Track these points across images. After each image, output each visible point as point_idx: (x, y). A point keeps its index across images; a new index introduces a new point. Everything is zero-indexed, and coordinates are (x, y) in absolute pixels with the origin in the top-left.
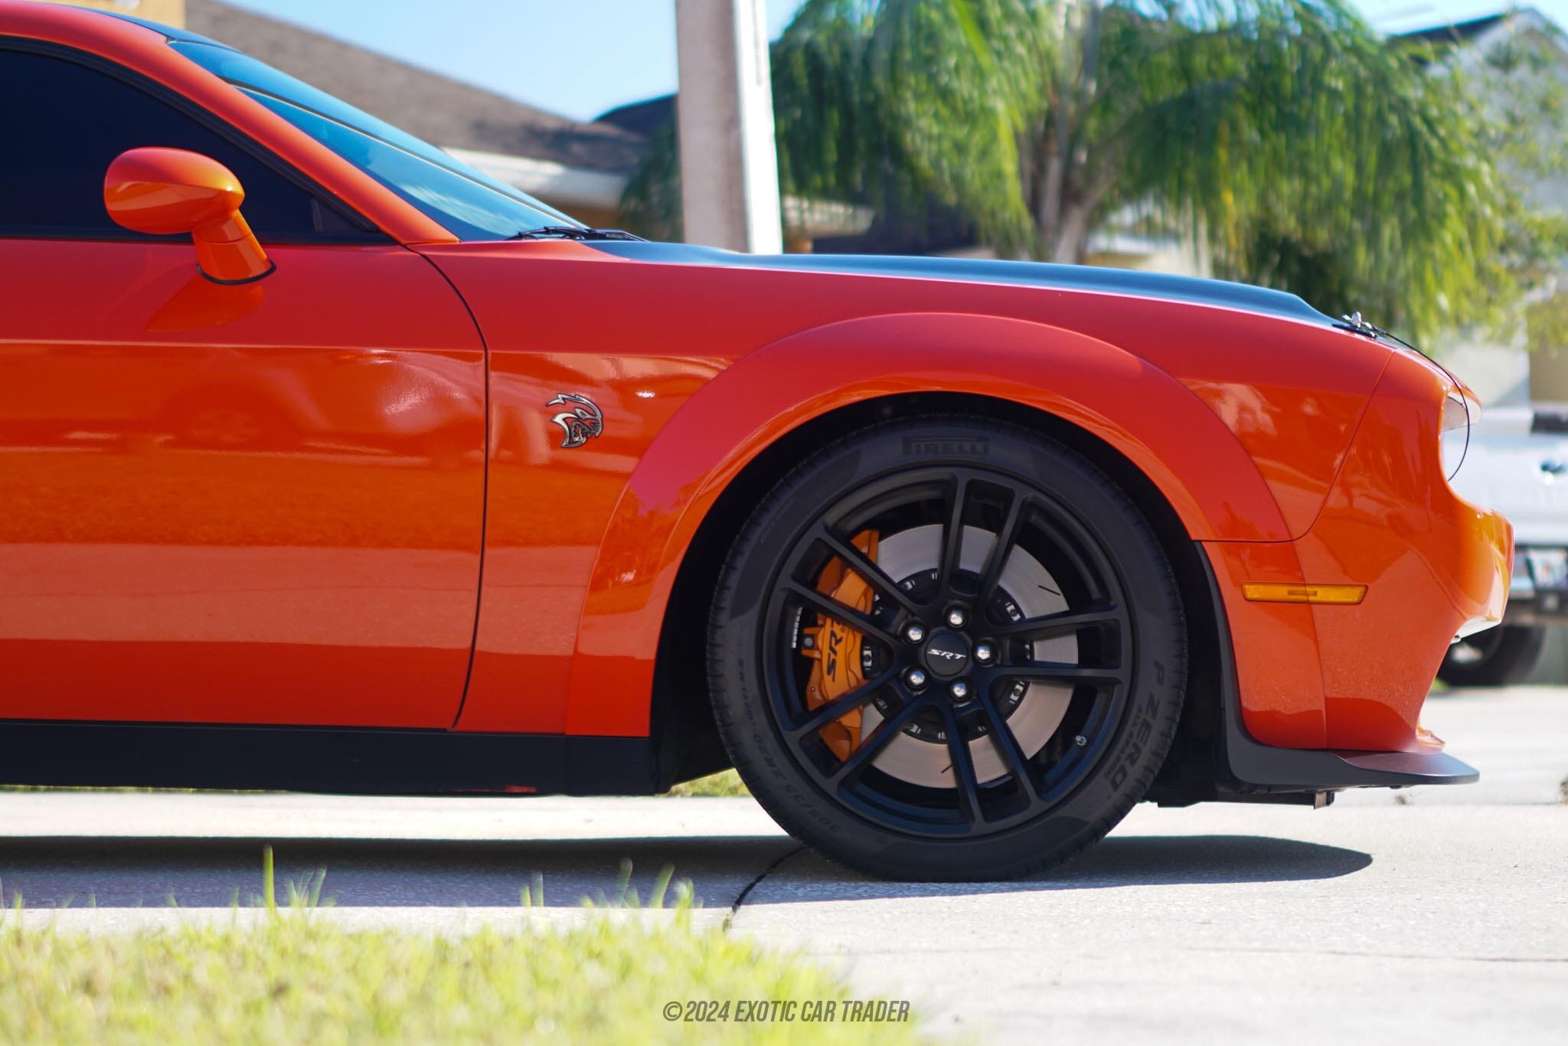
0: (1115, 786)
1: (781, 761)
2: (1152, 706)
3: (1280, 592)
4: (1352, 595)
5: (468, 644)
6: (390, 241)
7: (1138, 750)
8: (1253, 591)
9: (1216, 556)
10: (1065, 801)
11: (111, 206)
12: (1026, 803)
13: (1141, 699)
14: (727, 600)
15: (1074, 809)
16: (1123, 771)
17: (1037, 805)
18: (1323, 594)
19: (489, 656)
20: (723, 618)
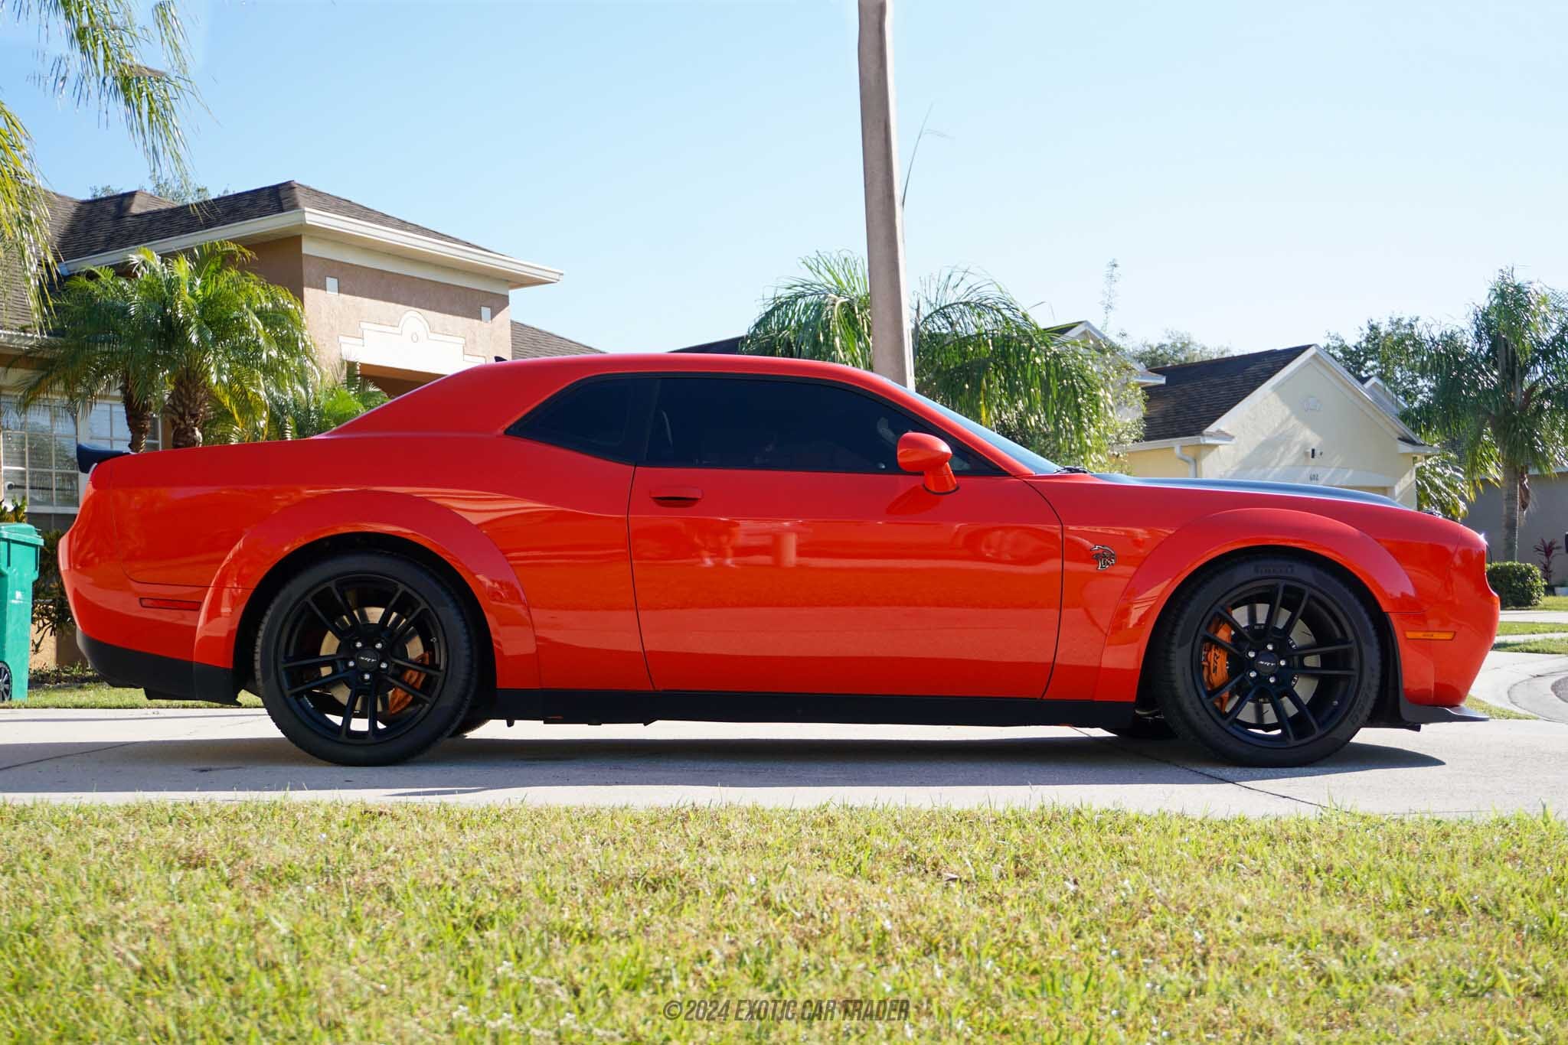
0: (1353, 723)
1: (1203, 714)
2: (1369, 687)
3: (1420, 635)
4: (1448, 636)
5: (1051, 660)
6: (1009, 475)
7: (1363, 707)
8: (1410, 635)
9: (1394, 619)
10: (1330, 731)
11: (900, 460)
12: (1312, 731)
13: (1364, 684)
14: (1176, 640)
15: (1335, 734)
16: (1357, 716)
17: (1318, 732)
18: (1436, 636)
19: (1060, 666)
20: (1174, 648)
